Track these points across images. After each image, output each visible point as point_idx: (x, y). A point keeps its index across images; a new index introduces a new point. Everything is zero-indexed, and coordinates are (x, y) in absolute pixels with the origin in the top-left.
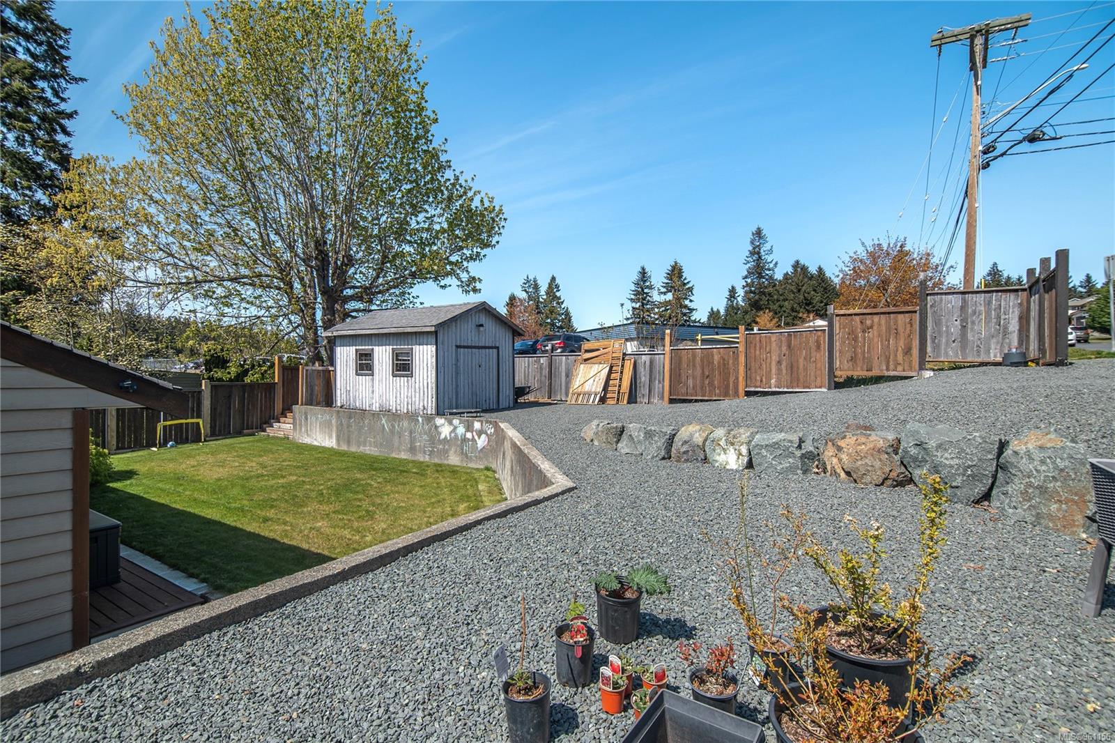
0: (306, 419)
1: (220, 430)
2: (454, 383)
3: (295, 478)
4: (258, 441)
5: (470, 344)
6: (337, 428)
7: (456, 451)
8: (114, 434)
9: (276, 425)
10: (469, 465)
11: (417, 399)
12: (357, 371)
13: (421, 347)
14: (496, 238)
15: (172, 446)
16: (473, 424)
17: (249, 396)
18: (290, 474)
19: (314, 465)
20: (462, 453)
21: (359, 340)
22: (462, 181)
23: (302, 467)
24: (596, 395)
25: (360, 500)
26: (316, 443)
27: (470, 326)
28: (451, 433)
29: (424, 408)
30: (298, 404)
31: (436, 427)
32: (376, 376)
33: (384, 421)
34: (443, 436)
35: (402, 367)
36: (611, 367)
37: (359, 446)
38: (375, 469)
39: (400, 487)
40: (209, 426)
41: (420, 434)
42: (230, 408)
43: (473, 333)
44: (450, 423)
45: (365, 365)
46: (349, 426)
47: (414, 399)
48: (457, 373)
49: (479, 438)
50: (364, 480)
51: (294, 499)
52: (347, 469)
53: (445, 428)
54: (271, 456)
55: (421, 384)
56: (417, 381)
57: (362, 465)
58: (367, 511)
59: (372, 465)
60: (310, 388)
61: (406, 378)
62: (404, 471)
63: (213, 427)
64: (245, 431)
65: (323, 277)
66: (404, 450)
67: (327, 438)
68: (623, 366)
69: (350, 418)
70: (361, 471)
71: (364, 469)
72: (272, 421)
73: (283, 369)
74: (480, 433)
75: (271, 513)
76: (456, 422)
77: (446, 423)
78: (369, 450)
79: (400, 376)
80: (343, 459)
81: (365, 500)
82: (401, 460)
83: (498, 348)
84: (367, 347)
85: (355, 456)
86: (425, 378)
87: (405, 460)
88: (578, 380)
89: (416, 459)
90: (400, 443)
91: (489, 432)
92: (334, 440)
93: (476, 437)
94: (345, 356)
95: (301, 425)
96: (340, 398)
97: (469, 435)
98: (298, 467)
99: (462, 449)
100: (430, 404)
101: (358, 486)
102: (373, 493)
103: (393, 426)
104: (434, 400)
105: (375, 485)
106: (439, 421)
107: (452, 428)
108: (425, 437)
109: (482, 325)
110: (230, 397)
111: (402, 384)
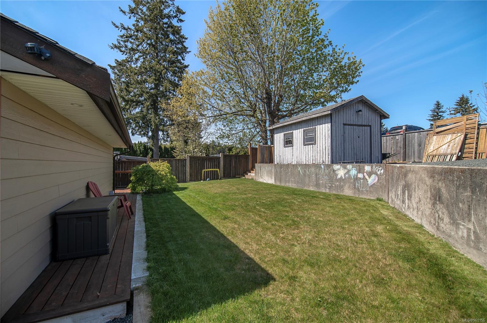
0: (261, 169)
1: (228, 175)
2: (342, 147)
3: (251, 195)
4: (240, 180)
5: (352, 123)
6: (275, 174)
7: (349, 187)
8: (189, 174)
9: (249, 174)
10: (361, 197)
11: (319, 157)
12: (284, 145)
13: (321, 126)
14: (357, 79)
15: (208, 180)
16: (364, 167)
17: (238, 161)
18: (249, 193)
19: (262, 190)
20: (355, 188)
21: (286, 128)
22: (337, 50)
23: (256, 191)
24: (452, 155)
25: (287, 212)
26: (265, 182)
27: (352, 112)
28: (345, 175)
29: (323, 162)
30: (257, 163)
31: (334, 171)
32: (295, 147)
33: (299, 169)
34: (339, 177)
35: (310, 140)
36: (466, 135)
37: (286, 183)
38: (296, 194)
39: (315, 206)
40: (223, 173)
41: (323, 175)
42: (231, 166)
43: (354, 116)
44: (345, 168)
45: (288, 142)
46: (281, 172)
47: (316, 157)
48: (344, 141)
49: (369, 177)
50: (289, 200)
51: (246, 207)
52: (279, 193)
53: (340, 171)
54: (243, 185)
55: (321, 148)
56: (319, 146)
57: (288, 192)
58: (293, 221)
59: (294, 192)
60: (263, 155)
61: (311, 146)
62: (315, 197)
63: (224, 173)
64: (237, 176)
65: (269, 106)
66: (312, 186)
67: (270, 179)
68: (478, 133)
69: (281, 168)
70: (287, 194)
71: (289, 194)
72: (247, 172)
73: (252, 149)
74: (370, 174)
75: (229, 214)
76: (349, 166)
77: (342, 168)
78: (291, 185)
79: (308, 145)
80: (277, 188)
81: (291, 212)
82: (310, 191)
83: (370, 126)
84: (289, 132)
85: (283, 188)
86: (324, 143)
87: (313, 191)
88: (432, 146)
89: (320, 191)
90: (310, 181)
91: (379, 173)
92: (273, 180)
93: (367, 177)
94: (279, 138)
95: (258, 173)
96: (276, 160)
97: (360, 176)
98: (254, 191)
99: (355, 185)
100: (327, 159)
101: (286, 203)
102: (295, 208)
103: (305, 171)
104: (330, 157)
105: (297, 203)
106: (336, 167)
107: (346, 171)
108: (326, 177)
109: (360, 111)
110: (231, 160)
111: (309, 149)
